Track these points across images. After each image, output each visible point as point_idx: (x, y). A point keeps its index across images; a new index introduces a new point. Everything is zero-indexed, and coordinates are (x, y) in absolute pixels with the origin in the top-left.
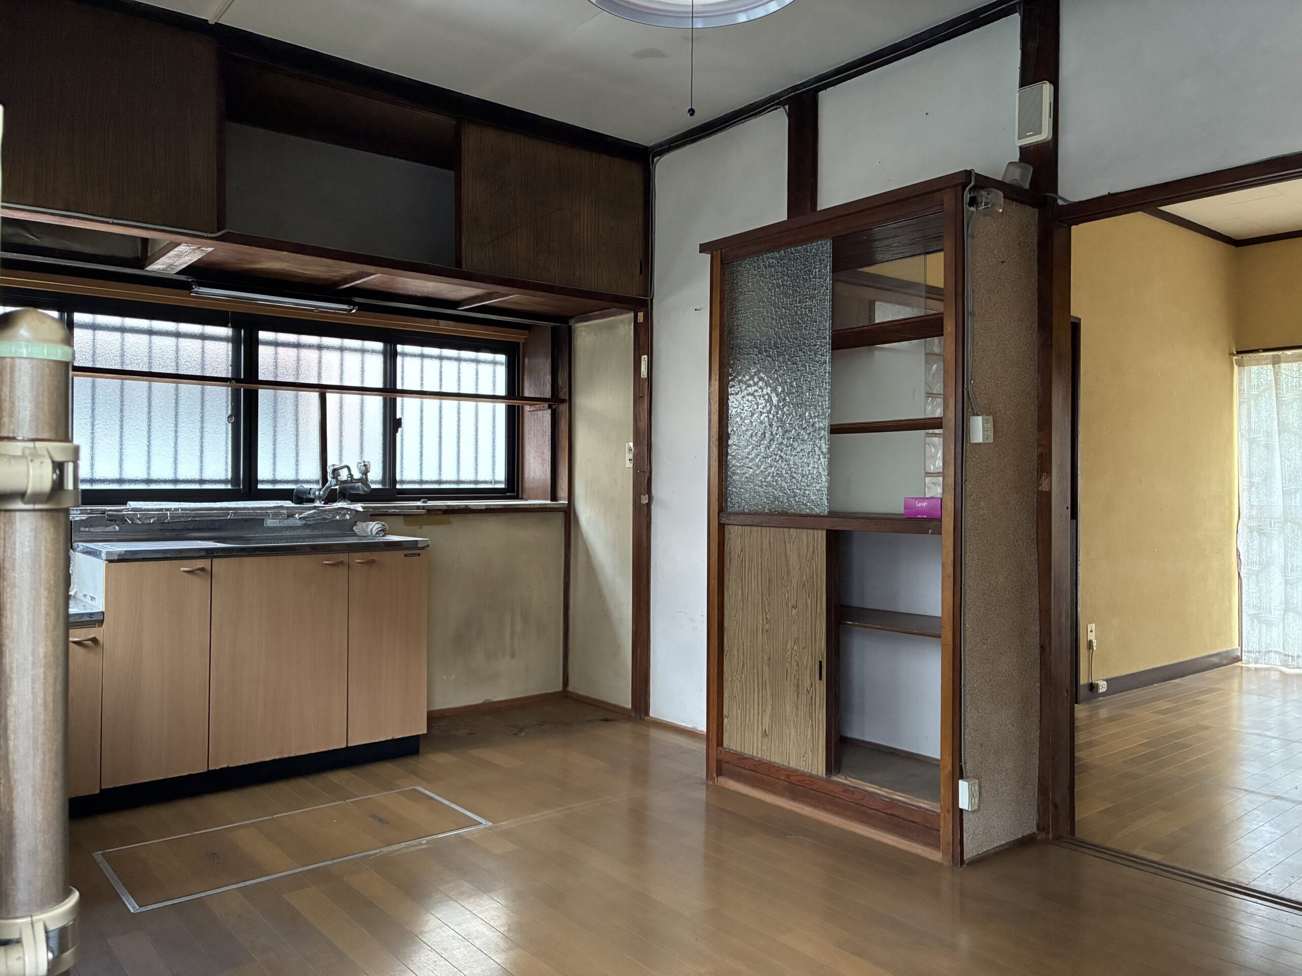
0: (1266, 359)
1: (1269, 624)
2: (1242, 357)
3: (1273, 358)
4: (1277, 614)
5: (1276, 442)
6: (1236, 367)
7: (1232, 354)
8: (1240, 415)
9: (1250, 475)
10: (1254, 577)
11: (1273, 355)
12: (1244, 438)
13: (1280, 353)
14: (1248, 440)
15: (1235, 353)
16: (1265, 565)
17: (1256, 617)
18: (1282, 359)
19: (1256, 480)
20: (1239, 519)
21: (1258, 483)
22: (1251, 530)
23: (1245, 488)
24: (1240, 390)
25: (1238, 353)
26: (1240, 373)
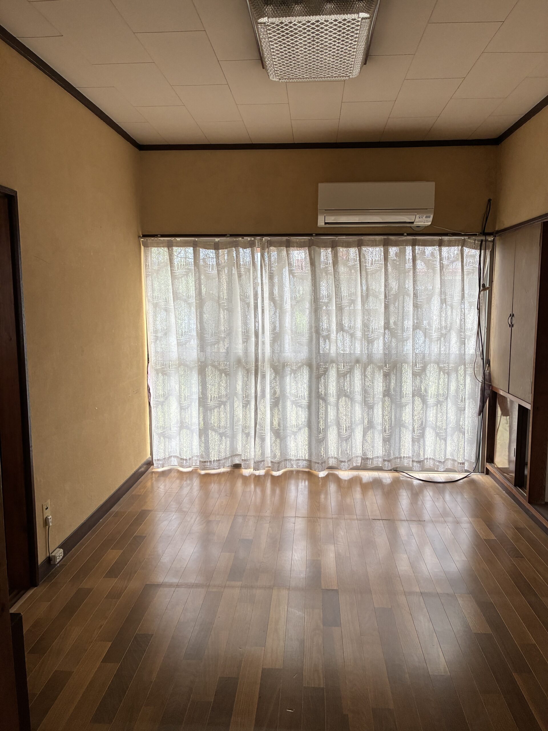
0: (163, 242)
1: (170, 438)
2: (147, 240)
3: (168, 242)
4: (175, 429)
5: (171, 306)
6: (142, 247)
7: (139, 237)
8: (146, 285)
9: (156, 331)
10: (160, 406)
11: (168, 240)
12: (150, 303)
13: (173, 239)
14: (153, 304)
15: (141, 236)
16: (166, 397)
17: (163, 435)
18: (175, 244)
19: (159, 335)
20: (148, 363)
21: (161, 337)
22: (157, 371)
23: (152, 340)
24: (146, 265)
25: (144, 236)
26: (145, 252)
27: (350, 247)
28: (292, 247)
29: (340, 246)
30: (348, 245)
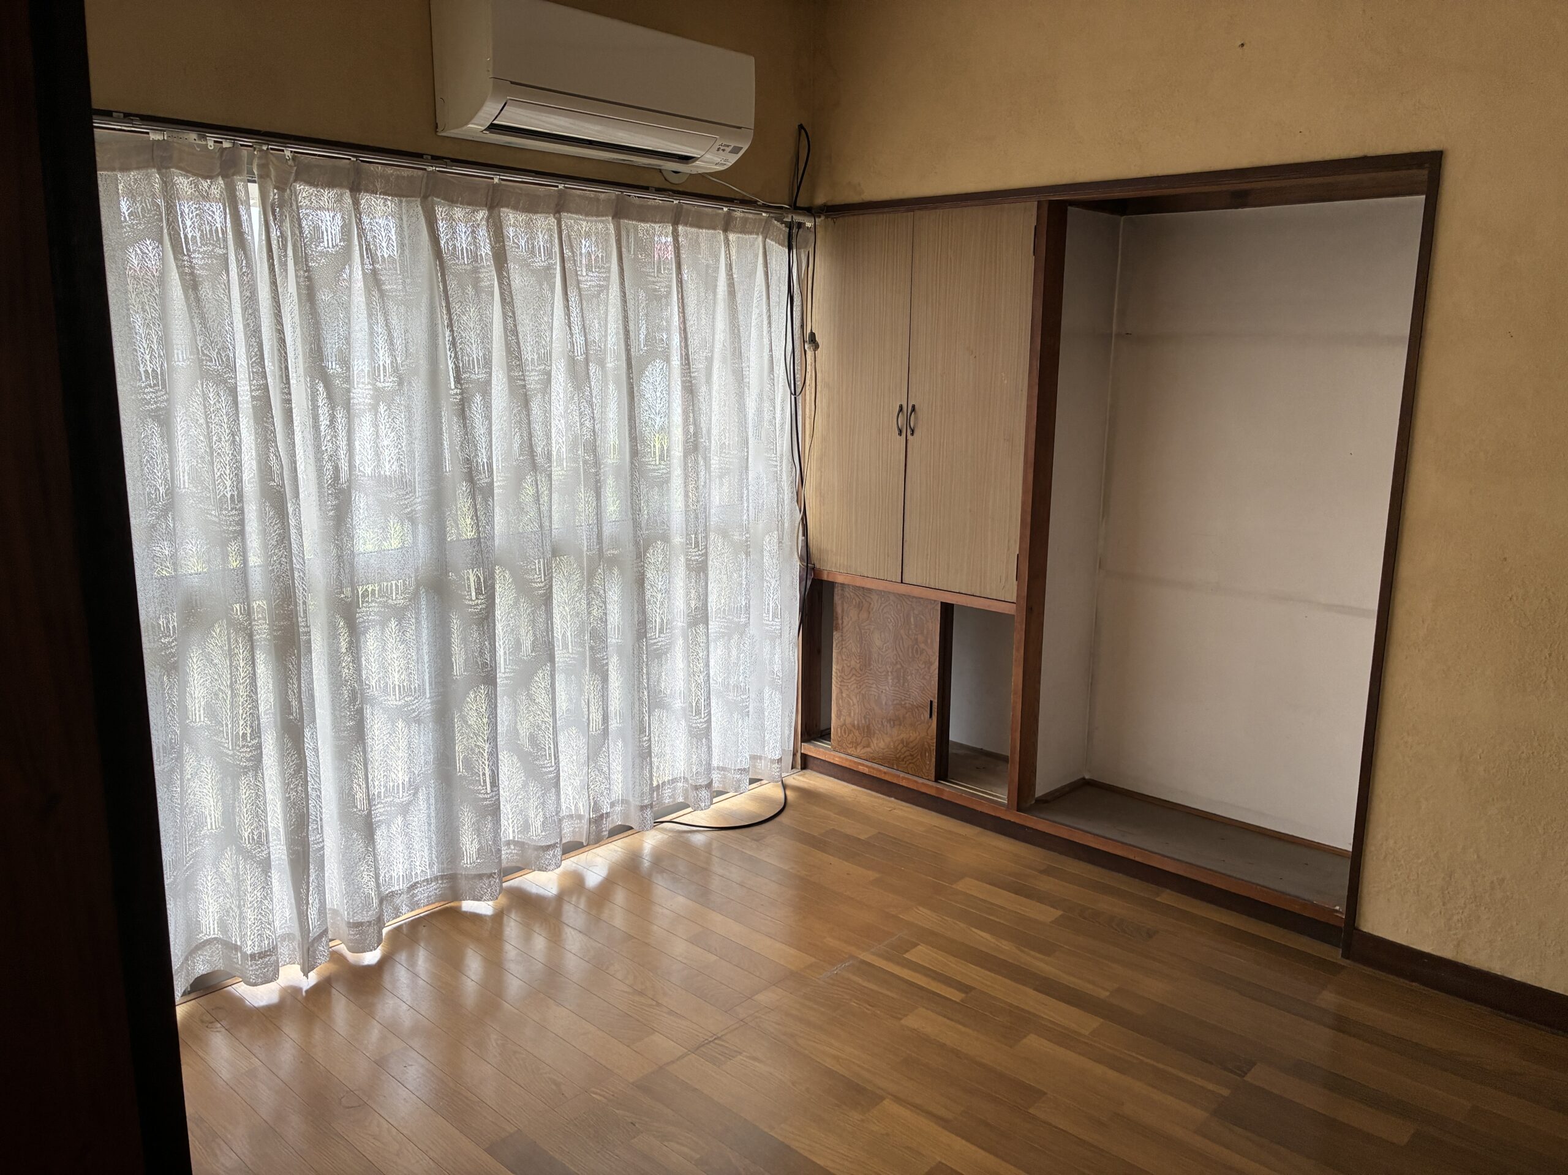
27: (536, 212)
28: (367, 191)
29: (507, 207)
30: (531, 206)
